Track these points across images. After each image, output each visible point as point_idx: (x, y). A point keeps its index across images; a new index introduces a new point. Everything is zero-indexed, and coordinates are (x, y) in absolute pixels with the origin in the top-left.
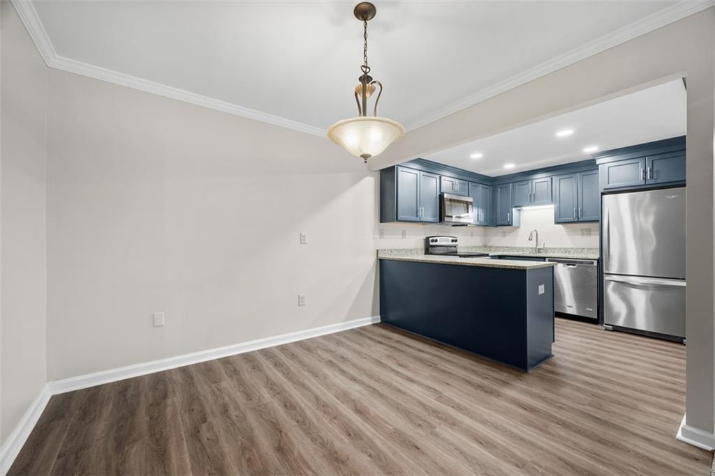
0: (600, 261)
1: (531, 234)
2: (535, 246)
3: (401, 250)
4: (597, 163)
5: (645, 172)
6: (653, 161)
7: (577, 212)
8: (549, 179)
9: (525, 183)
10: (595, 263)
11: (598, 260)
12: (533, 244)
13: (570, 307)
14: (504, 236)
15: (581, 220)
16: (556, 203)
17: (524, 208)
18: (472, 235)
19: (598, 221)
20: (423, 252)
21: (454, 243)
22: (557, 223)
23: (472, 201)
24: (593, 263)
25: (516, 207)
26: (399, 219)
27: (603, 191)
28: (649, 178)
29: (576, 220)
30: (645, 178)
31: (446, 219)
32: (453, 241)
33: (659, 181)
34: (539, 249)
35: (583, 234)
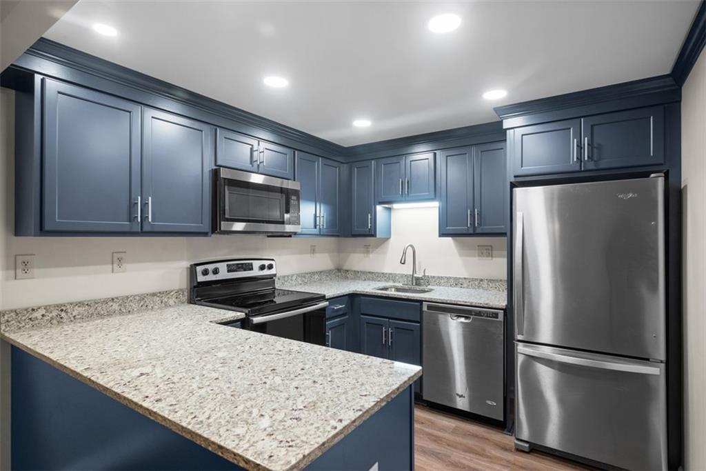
0: (508, 311)
1: (404, 253)
2: (411, 273)
3: (106, 302)
4: (504, 127)
5: (580, 147)
6: (592, 126)
7: (473, 216)
8: (430, 156)
9: (394, 160)
10: (501, 317)
11: (504, 310)
12: (407, 270)
13: (461, 396)
14: (368, 252)
15: (478, 231)
16: (440, 200)
17: (395, 206)
18: (313, 251)
19: (504, 234)
20: (185, 298)
21: (266, 272)
22: (442, 235)
23: (298, 188)
24: (496, 316)
25: (381, 203)
26: (47, 227)
27: (513, 180)
28: (586, 159)
29: (471, 231)
30: (580, 159)
31: (224, 225)
32: (262, 267)
33: (603, 165)
34: (417, 279)
35: (481, 255)
